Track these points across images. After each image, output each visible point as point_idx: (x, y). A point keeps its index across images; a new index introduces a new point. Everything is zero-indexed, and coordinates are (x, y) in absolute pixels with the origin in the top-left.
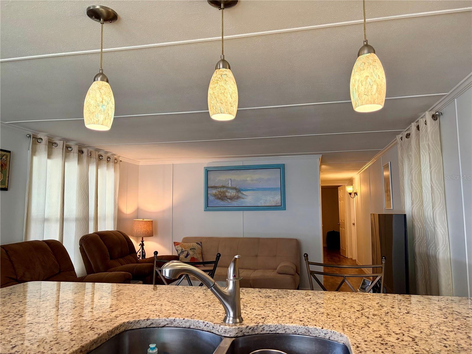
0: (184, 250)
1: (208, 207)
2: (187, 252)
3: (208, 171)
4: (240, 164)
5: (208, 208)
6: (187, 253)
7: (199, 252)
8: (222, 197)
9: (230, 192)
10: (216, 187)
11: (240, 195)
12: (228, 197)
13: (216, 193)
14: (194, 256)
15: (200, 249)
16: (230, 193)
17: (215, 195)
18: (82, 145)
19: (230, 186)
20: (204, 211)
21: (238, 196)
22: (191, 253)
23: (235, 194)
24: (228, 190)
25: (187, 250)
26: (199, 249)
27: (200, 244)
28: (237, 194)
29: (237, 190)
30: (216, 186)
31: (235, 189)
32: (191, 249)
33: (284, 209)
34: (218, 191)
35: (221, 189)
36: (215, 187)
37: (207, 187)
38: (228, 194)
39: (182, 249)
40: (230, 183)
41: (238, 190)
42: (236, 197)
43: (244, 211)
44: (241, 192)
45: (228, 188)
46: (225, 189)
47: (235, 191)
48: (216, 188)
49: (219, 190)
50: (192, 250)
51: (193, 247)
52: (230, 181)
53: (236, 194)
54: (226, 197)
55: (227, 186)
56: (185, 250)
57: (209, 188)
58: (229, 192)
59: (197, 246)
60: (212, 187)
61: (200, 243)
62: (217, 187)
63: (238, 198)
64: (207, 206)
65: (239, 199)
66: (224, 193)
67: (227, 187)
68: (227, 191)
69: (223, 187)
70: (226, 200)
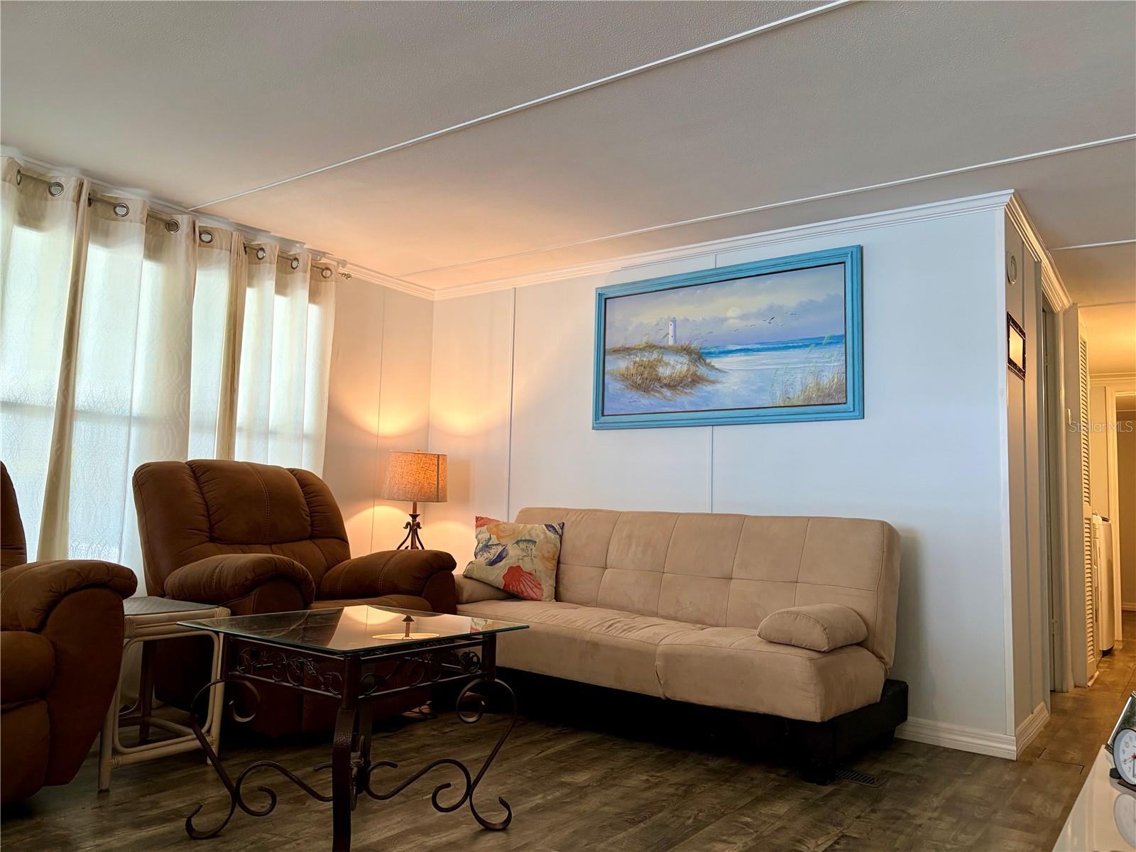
0: (494, 540)
1: (603, 415)
2: (500, 549)
3: (606, 299)
4: (707, 264)
5: (603, 419)
6: (502, 552)
7: (546, 555)
8: (646, 382)
9: (672, 362)
10: (628, 348)
11: (703, 371)
12: (665, 381)
13: (627, 368)
14: (521, 563)
15: (555, 545)
16: (669, 368)
17: (624, 377)
18: (175, 207)
19: (671, 342)
20: (593, 428)
21: (694, 374)
22: (514, 553)
23: (685, 368)
24: (666, 358)
25: (503, 541)
26: (547, 542)
27: (559, 531)
28: (693, 368)
29: (694, 356)
30: (627, 346)
31: (687, 351)
32: (517, 542)
33: (857, 413)
34: (635, 363)
35: (644, 356)
36: (626, 351)
37: (603, 352)
38: (664, 372)
39: (490, 538)
40: (671, 333)
41: (698, 356)
42: (690, 380)
43: (715, 427)
44: (705, 362)
45: (665, 349)
46: (655, 355)
47: (685, 359)
48: (630, 355)
49: (638, 359)
50: (522, 545)
51: (531, 536)
52: (671, 328)
53: (688, 370)
54: (659, 380)
55: (662, 345)
56: (497, 542)
57: (610, 354)
58: (667, 364)
59: (545, 533)
60: (616, 351)
61: (557, 528)
62: (633, 349)
63: (696, 380)
64: (600, 415)
65: (700, 386)
66: (651, 367)
67: (661, 348)
68: (660, 361)
69: (651, 347)
70: (659, 392)
